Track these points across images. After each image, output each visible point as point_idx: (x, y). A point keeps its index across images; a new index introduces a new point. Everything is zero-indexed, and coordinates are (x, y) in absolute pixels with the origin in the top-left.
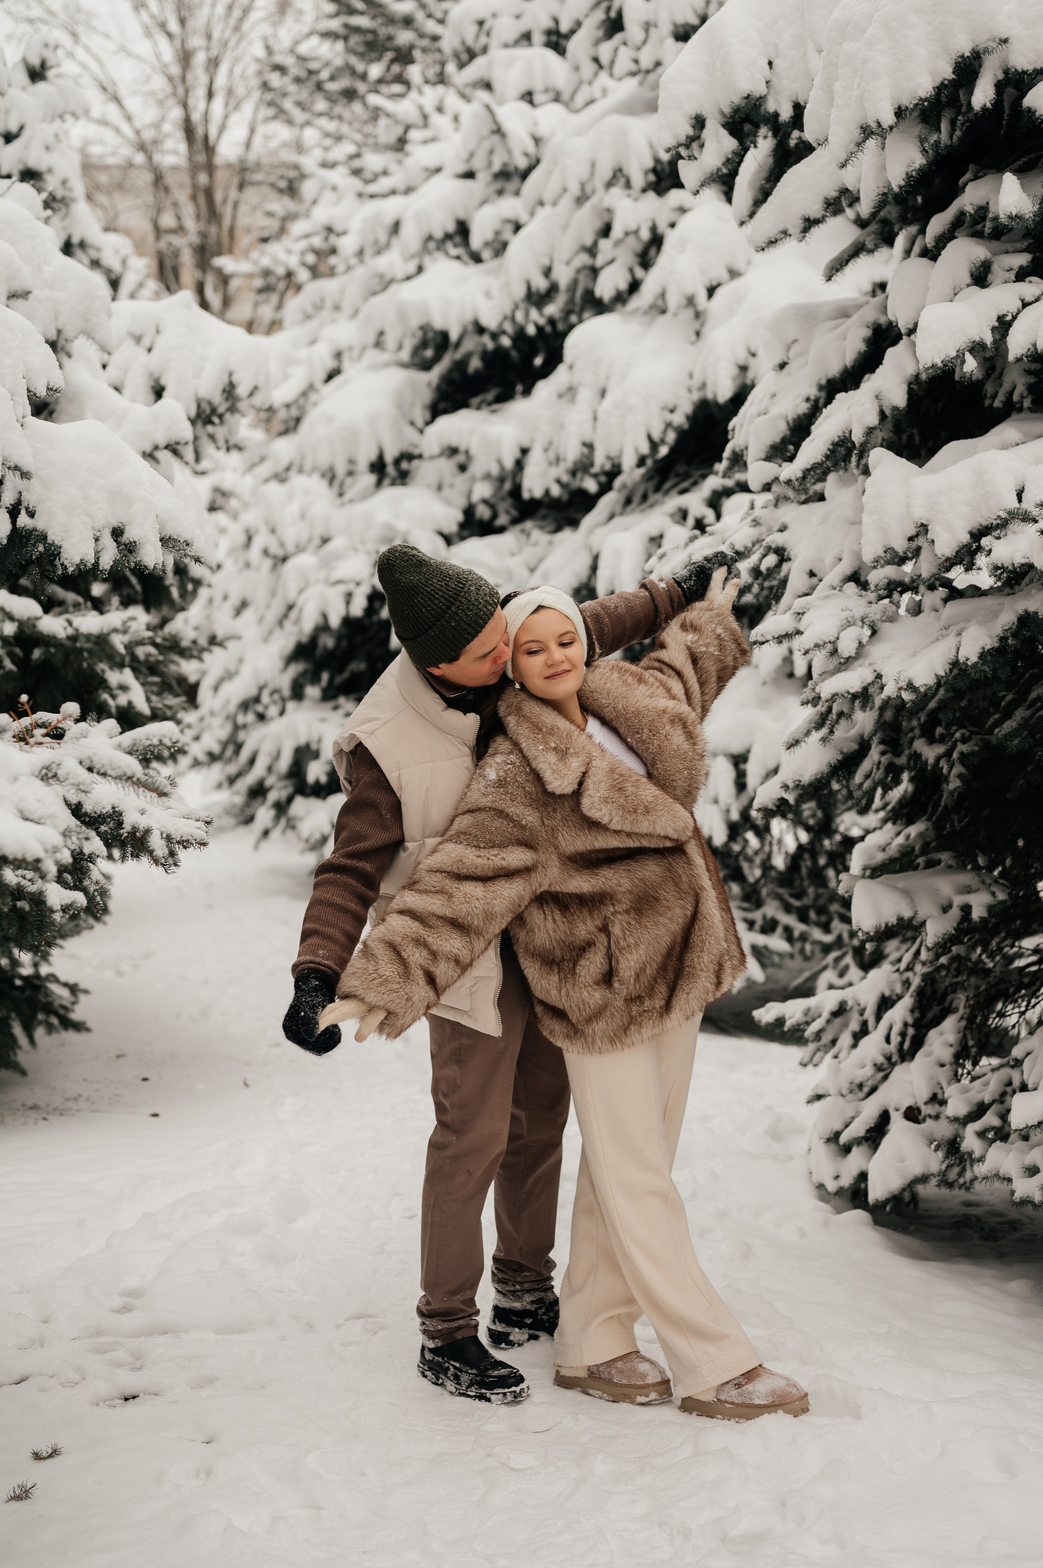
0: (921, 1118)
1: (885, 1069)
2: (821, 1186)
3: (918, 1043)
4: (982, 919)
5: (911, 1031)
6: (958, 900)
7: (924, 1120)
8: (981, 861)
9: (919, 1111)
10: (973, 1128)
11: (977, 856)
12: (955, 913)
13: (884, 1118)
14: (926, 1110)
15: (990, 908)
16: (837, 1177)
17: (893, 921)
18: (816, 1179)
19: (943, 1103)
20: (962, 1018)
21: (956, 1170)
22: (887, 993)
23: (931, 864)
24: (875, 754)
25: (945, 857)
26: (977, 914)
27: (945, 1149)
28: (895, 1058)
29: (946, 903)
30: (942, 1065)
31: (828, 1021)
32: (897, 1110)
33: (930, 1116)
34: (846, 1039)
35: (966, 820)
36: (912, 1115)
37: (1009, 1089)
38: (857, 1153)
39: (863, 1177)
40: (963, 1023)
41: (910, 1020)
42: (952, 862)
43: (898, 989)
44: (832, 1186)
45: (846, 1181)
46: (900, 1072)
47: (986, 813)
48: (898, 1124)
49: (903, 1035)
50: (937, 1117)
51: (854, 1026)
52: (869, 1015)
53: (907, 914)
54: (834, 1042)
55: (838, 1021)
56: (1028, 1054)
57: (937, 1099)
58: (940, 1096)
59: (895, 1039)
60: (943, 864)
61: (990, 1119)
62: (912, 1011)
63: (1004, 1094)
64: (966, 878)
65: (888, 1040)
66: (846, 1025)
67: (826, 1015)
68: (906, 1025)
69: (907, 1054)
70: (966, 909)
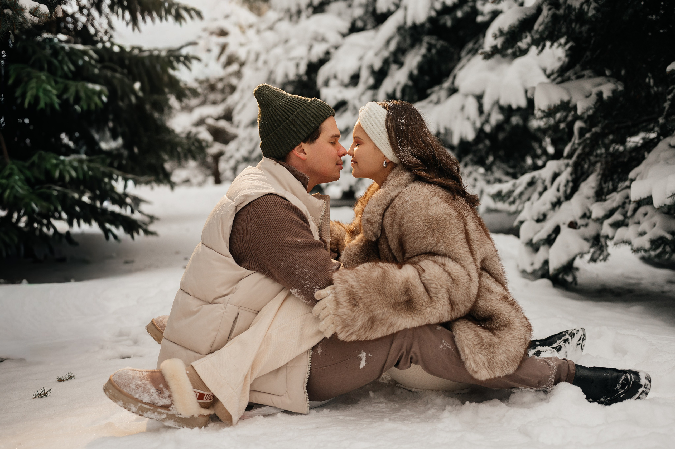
0: (577, 227)
1: (556, 204)
2: (524, 272)
3: (575, 189)
4: (609, 97)
5: (571, 184)
6: (595, 90)
7: (579, 228)
8: (608, 73)
9: (576, 223)
10: (607, 223)
11: (604, 71)
12: (594, 98)
13: (557, 230)
14: (580, 222)
15: (614, 92)
16: (532, 264)
17: (558, 102)
18: (521, 267)
19: (589, 217)
20: (599, 174)
21: (598, 252)
22: (557, 171)
23: (579, 77)
24: (545, 11)
25: (587, 72)
26: (605, 96)
27: (591, 242)
28: (562, 199)
29: (588, 94)
30: (588, 198)
31: (526, 188)
32: (564, 224)
33: (583, 225)
34: (536, 196)
35: (598, 51)
36: (573, 225)
37: (627, 201)
38: (542, 249)
39: (546, 262)
40: (600, 177)
41: (570, 178)
42: (591, 74)
43: (563, 168)
44: (529, 269)
45: (537, 265)
46: (565, 205)
47: (610, 47)
48: (565, 230)
49: (566, 186)
50: (586, 225)
51: (540, 188)
52: (548, 183)
53: (566, 99)
54: (529, 199)
55: (531, 189)
56: (637, 175)
57: (586, 215)
58: (588, 214)
59: (562, 189)
60: (586, 76)
61: (617, 217)
62: (571, 174)
63: (624, 203)
64: (599, 80)
65: (558, 190)
66: (535, 190)
67: (524, 185)
68: (568, 182)
69: (568, 197)
70: (600, 94)
